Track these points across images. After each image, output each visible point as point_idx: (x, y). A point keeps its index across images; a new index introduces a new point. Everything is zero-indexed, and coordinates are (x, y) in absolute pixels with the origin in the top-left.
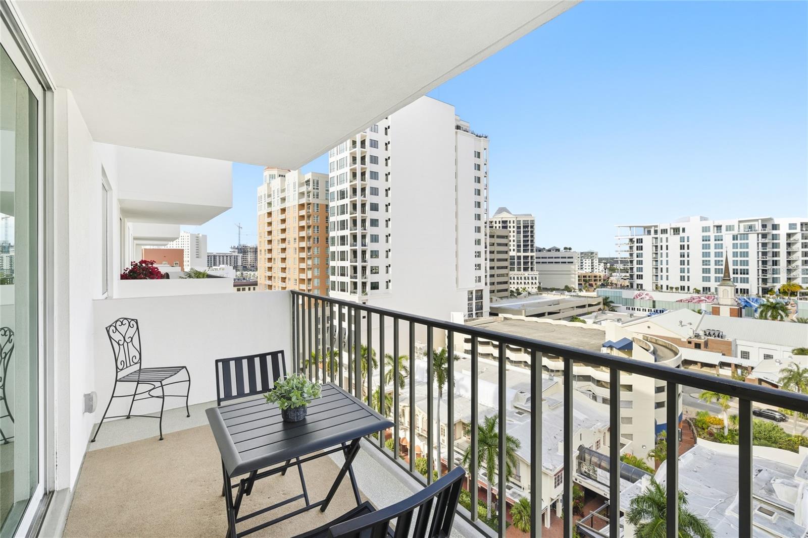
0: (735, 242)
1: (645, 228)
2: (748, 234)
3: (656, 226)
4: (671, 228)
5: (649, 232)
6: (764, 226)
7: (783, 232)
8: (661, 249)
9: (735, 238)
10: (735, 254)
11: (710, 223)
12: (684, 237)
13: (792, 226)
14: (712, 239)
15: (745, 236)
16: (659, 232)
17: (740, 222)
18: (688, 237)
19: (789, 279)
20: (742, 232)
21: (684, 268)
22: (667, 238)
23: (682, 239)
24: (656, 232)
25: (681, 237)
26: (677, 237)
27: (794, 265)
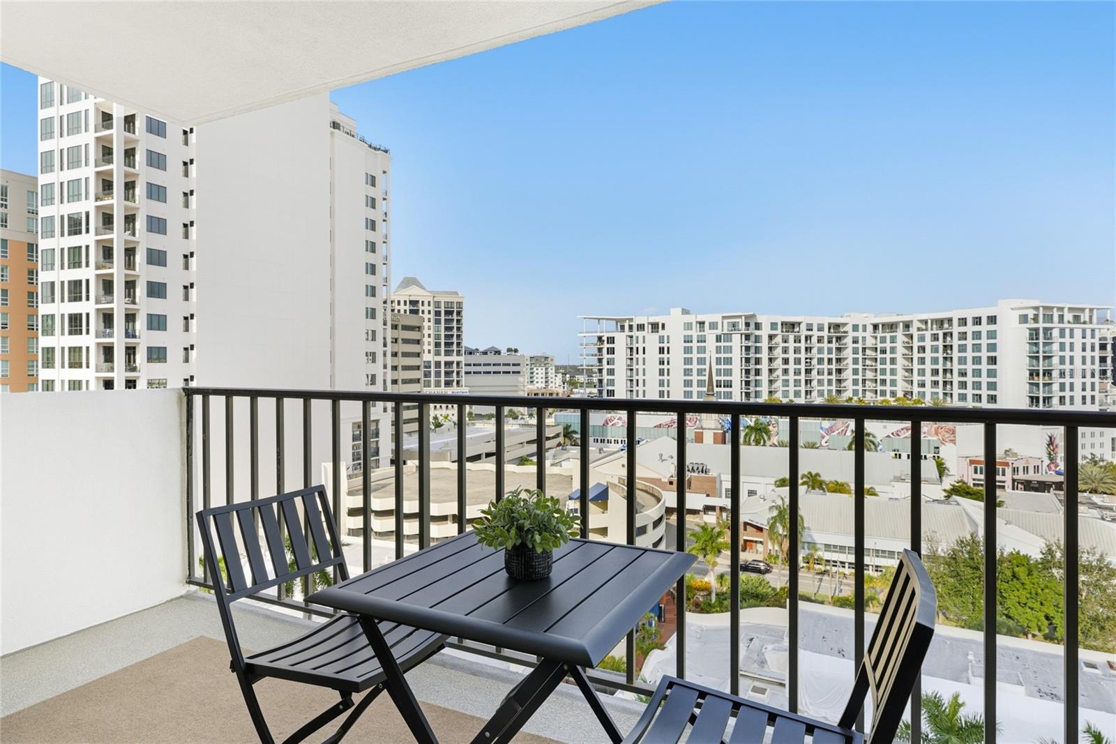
0: (719, 344)
1: (617, 321)
2: (731, 334)
3: (631, 320)
4: (648, 323)
5: (623, 328)
6: (747, 325)
7: (765, 332)
8: (637, 353)
9: (718, 339)
10: (718, 361)
11: (692, 319)
12: (663, 336)
13: (773, 326)
14: (695, 340)
15: (728, 337)
16: (635, 328)
17: (724, 318)
18: (668, 337)
19: (770, 392)
20: (725, 331)
21: (663, 380)
22: (644, 337)
23: (661, 340)
24: (631, 327)
25: (660, 337)
26: (656, 336)
27: (775, 375)
